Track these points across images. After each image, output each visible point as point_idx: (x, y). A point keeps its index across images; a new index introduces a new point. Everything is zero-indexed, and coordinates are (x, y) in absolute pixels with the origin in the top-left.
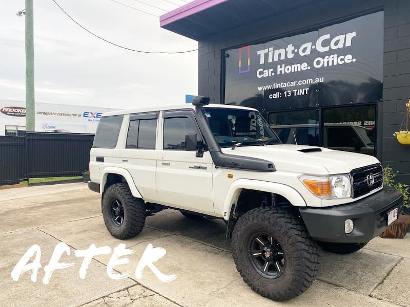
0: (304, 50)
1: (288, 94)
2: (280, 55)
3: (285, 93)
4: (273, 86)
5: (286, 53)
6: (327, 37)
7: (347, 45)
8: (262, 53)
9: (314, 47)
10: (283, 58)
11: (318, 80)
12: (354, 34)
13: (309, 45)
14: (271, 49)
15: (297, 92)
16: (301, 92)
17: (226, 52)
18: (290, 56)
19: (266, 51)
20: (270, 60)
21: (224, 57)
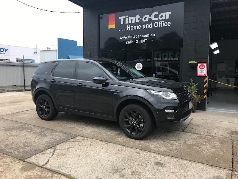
0: (145, 19)
1: (136, 41)
2: (132, 20)
3: (135, 41)
4: (128, 37)
5: (135, 19)
6: (157, 13)
7: (166, 18)
8: (122, 18)
9: (150, 17)
10: (134, 22)
11: (152, 35)
12: (170, 13)
13: (147, 16)
14: (127, 16)
15: (141, 41)
16: (143, 41)
17: (101, 16)
18: (138, 21)
19: (124, 17)
20: (127, 23)
21: (99, 18)
